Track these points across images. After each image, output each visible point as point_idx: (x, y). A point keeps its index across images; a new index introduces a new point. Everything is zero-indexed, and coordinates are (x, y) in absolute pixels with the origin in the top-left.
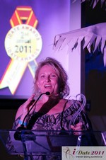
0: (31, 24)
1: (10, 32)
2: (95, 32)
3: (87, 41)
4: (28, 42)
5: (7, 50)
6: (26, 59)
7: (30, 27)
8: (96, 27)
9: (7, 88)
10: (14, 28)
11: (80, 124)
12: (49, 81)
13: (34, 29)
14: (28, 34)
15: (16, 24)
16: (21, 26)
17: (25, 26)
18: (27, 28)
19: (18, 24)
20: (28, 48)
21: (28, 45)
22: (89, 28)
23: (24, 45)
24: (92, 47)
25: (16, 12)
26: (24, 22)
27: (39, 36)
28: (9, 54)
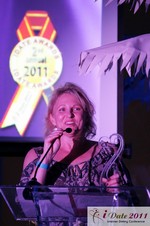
0: (47, 36)
1: (17, 48)
2: (137, 46)
3: (126, 59)
4: (43, 61)
5: (13, 72)
6: (40, 85)
7: (46, 40)
8: (138, 41)
9: (13, 127)
10: (22, 42)
11: (116, 176)
12: (73, 116)
13: (50, 43)
14: (42, 51)
15: (26, 35)
16: (32, 38)
17: (38, 38)
18: (41, 42)
19: (29, 36)
20: (43, 71)
21: (43, 65)
22: (129, 42)
23: (37, 65)
24: (133, 68)
25: (25, 19)
26: (37, 33)
27: (59, 53)
28: (16, 78)
